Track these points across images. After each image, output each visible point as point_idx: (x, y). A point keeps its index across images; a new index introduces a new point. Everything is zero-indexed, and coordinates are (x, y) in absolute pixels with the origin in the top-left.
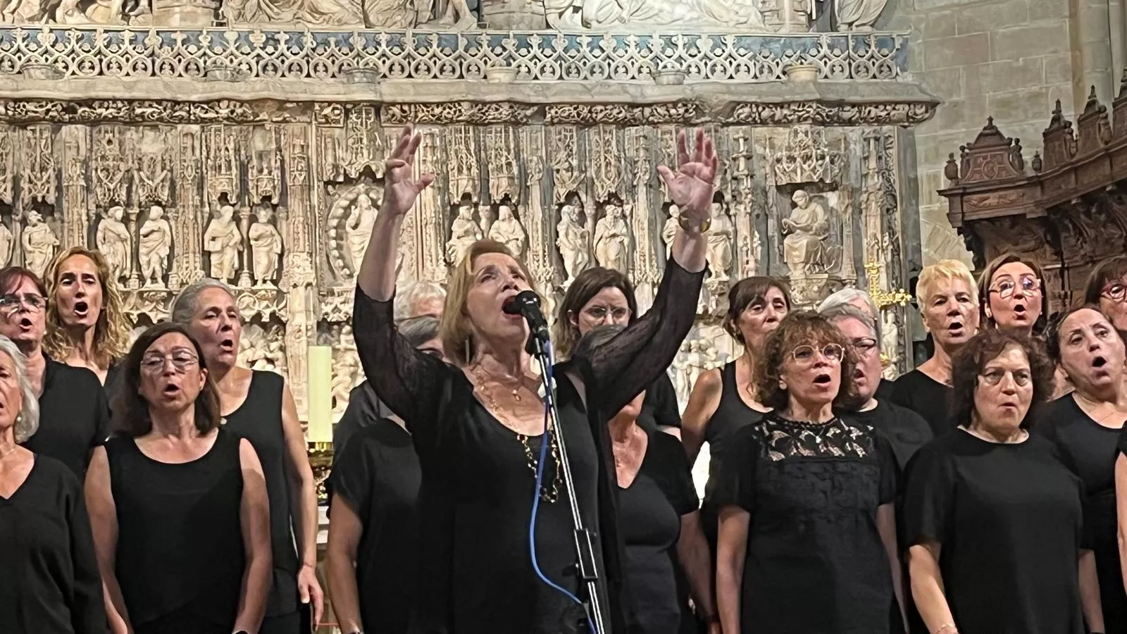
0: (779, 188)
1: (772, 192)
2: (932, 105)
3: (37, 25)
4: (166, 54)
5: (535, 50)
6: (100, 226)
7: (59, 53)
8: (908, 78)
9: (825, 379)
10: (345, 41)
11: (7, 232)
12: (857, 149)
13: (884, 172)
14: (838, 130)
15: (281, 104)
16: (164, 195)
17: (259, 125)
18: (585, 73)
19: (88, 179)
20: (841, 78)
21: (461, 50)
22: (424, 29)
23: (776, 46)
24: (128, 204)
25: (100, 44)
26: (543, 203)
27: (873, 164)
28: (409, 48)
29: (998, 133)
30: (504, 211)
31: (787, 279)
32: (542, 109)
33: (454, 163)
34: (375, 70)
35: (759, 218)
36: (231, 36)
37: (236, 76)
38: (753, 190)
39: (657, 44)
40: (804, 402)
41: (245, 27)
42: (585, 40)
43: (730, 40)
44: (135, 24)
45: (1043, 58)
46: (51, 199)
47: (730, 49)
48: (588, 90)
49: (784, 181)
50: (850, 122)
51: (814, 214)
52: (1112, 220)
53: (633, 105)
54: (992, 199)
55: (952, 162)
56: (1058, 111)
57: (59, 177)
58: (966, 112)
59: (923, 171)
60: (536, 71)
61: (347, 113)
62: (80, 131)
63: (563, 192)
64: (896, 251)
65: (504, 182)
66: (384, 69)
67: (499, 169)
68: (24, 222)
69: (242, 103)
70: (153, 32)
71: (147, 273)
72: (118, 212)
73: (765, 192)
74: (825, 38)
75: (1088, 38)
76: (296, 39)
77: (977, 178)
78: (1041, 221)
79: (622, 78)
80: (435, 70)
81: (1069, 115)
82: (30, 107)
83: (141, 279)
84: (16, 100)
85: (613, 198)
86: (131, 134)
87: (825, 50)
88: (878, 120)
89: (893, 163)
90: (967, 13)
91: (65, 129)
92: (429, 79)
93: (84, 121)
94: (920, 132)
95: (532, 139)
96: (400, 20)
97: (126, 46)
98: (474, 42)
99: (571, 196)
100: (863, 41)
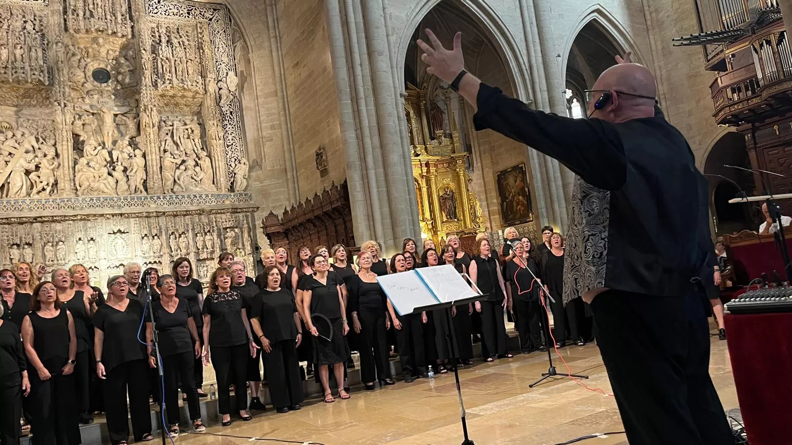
0: (223, 228)
1: (222, 230)
2: (258, 208)
3: (25, 198)
4: (62, 204)
5: (162, 199)
6: (46, 248)
7: (32, 205)
8: (252, 202)
9: (227, 282)
10: (112, 199)
11: (19, 251)
12: (241, 219)
13: (248, 223)
14: (237, 214)
15: (95, 215)
16: (63, 239)
17: (89, 220)
18: (175, 204)
19: (41, 236)
20: (237, 203)
21: (143, 200)
22: (133, 195)
23: (221, 196)
24: (53, 242)
25: (43, 202)
26: (166, 235)
27: (245, 221)
28: (129, 200)
29: (273, 214)
30: (156, 237)
31: (227, 249)
32: (164, 213)
33: (142, 227)
34: (120, 206)
35: (219, 236)
36: (80, 199)
37: (82, 208)
38: (217, 229)
39: (192, 197)
40: (222, 288)
41: (84, 197)
42: (174, 196)
43: (210, 195)
44: (53, 197)
45: (282, 197)
46: (31, 242)
47: (210, 197)
48: (175, 208)
49: (224, 227)
50: (239, 212)
51: (232, 234)
52: (299, 232)
53: (187, 211)
54: (273, 228)
55: (263, 220)
56: (286, 208)
57: (33, 237)
58: (266, 209)
59: (257, 223)
60: (162, 204)
61: (113, 216)
62: (38, 224)
63: (170, 232)
64: (252, 241)
65: (155, 231)
66: (123, 205)
67: (154, 228)
68: (24, 248)
69: (84, 215)
70: (58, 198)
71: (59, 259)
72: (50, 244)
73: (220, 230)
74: (232, 194)
75: (291, 192)
76: (99, 199)
77: (269, 224)
78: (285, 232)
79: (184, 205)
80: (136, 205)
81: (288, 209)
82: (24, 219)
83: (58, 260)
84: (20, 218)
85: (183, 233)
86: (53, 225)
87: (232, 197)
88: (246, 212)
89: (250, 221)
90: (264, 188)
91: (34, 224)
92: (135, 207)
93: (39, 222)
94: (256, 214)
95: (162, 220)
96: (126, 194)
97: (51, 203)
98: (146, 198)
99: (173, 233)
100: (241, 194)
